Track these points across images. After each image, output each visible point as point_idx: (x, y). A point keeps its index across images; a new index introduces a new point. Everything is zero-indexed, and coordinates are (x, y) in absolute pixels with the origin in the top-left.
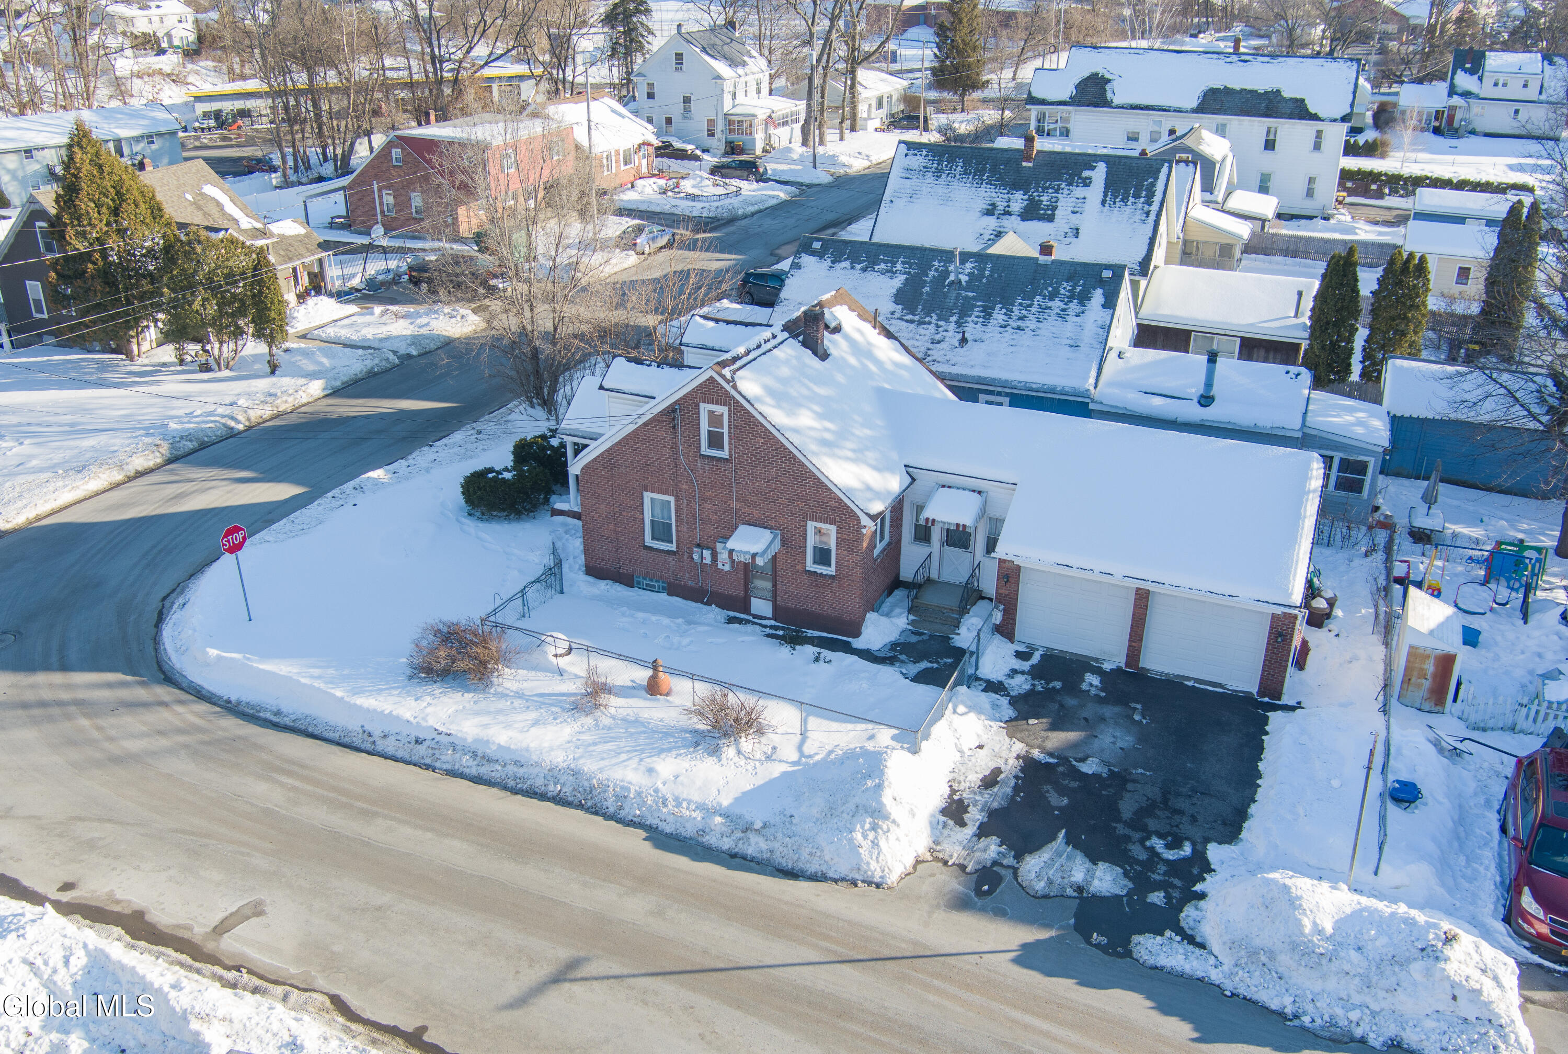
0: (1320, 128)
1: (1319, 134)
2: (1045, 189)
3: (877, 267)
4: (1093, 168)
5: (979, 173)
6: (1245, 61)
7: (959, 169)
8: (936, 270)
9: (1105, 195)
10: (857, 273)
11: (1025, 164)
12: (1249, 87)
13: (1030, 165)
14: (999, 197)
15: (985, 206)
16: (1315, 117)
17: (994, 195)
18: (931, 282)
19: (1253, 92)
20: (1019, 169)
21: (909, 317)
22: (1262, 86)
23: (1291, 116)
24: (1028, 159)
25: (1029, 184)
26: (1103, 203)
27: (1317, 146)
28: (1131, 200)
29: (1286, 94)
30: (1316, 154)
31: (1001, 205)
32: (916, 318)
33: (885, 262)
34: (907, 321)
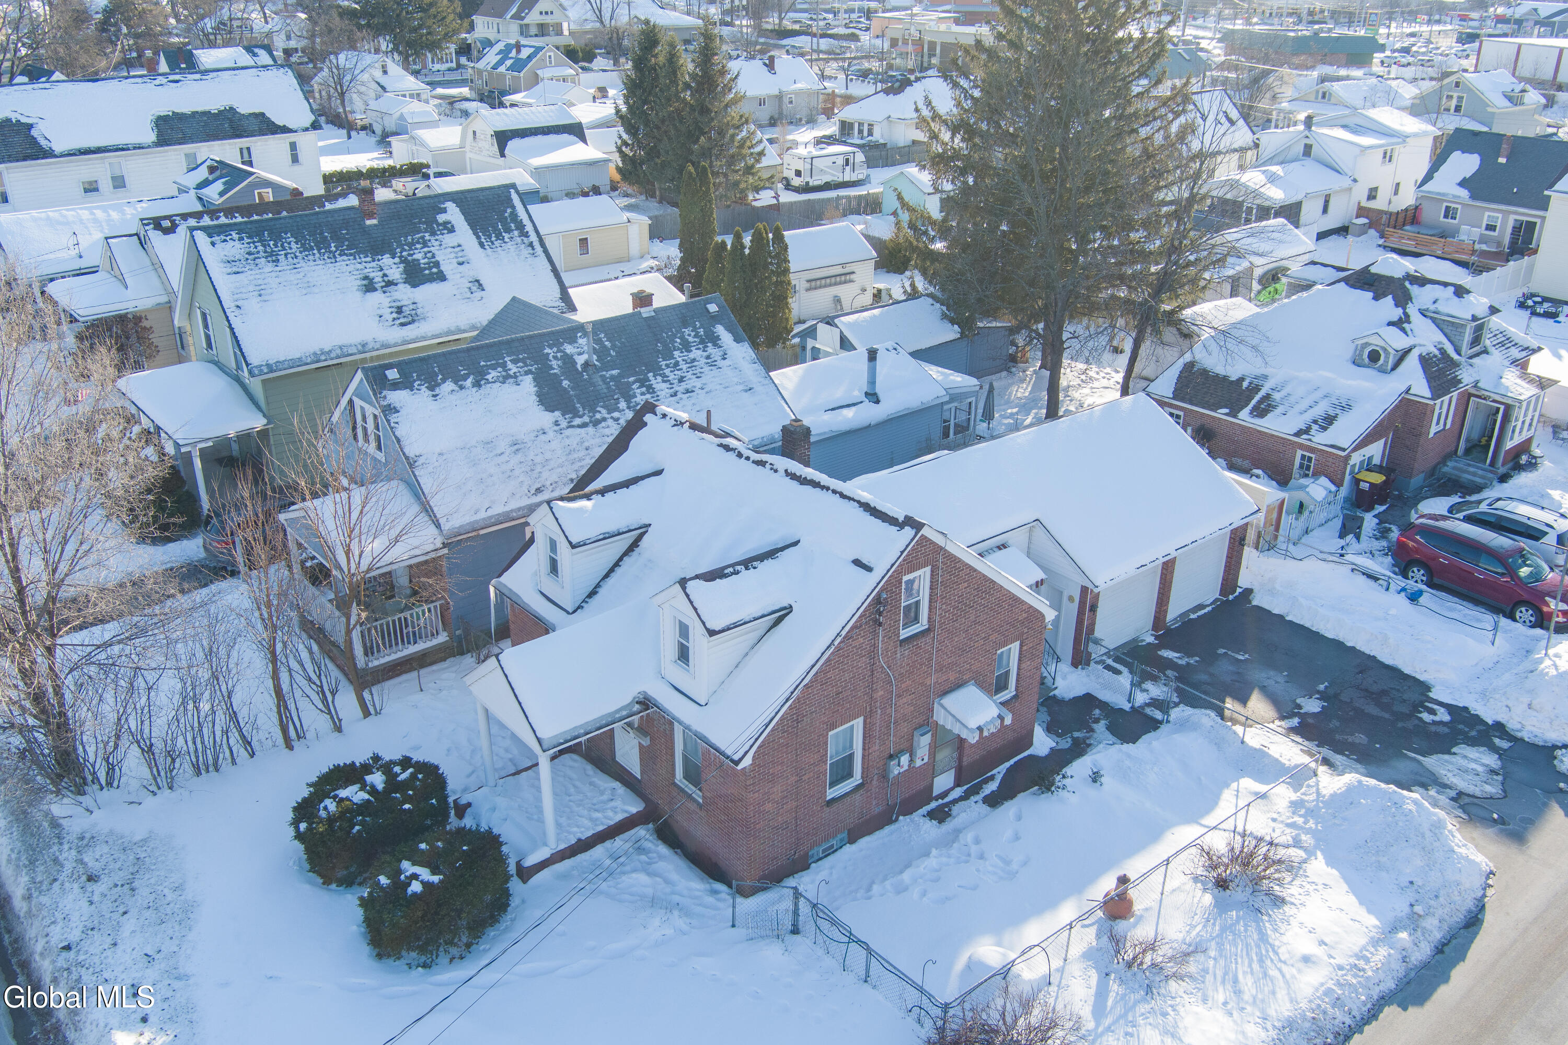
0: (292, 140)
1: (293, 146)
2: (411, 245)
3: (489, 377)
4: (444, 211)
5: (322, 245)
6: (177, 82)
7: (294, 246)
8: (555, 358)
9: (478, 238)
10: (471, 393)
11: (368, 222)
12: (200, 109)
13: (375, 222)
14: (370, 268)
15: (360, 283)
16: (285, 130)
17: (359, 266)
18: (563, 373)
19: (206, 113)
20: (365, 231)
21: (577, 421)
22: (214, 104)
23: (262, 133)
24: (371, 216)
25: (390, 244)
26: (482, 245)
27: (295, 159)
28: (506, 236)
29: (244, 110)
30: (296, 168)
31: (377, 277)
32: (586, 419)
33: (494, 368)
34: (579, 426)
